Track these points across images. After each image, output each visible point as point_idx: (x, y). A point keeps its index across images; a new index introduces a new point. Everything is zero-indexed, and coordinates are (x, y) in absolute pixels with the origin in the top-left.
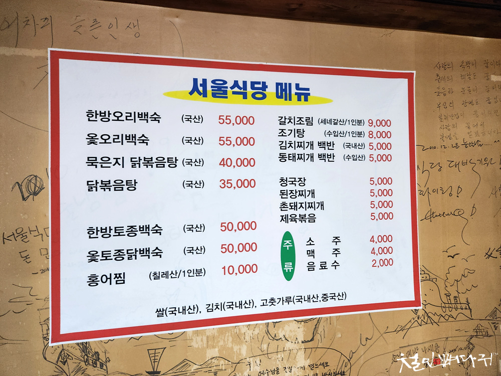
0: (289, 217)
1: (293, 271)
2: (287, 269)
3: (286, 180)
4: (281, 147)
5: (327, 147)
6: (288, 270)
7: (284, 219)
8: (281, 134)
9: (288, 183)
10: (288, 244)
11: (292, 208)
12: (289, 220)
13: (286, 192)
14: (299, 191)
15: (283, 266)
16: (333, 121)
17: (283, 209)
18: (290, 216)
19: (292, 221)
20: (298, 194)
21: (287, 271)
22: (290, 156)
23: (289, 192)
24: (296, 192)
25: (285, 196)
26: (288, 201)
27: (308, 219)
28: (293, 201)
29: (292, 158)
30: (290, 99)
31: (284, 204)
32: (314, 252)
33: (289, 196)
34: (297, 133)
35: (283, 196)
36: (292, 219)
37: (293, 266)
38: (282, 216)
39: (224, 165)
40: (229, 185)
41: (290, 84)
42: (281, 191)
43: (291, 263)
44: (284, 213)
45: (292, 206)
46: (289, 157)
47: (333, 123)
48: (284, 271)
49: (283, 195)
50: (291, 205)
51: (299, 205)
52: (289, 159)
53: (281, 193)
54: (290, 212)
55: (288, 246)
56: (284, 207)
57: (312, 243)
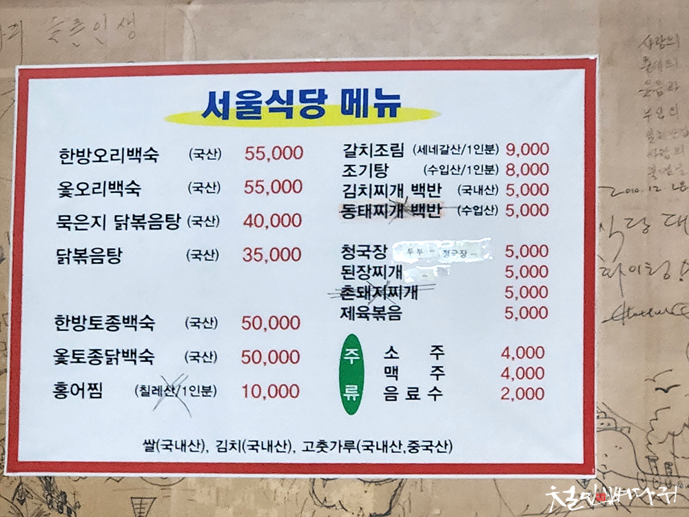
0: (356, 311)
1: (359, 399)
2: (349, 396)
3: (353, 250)
4: (346, 194)
5: (427, 193)
6: (351, 397)
7: (348, 314)
8: (347, 173)
9: (356, 254)
10: (352, 355)
11: (361, 296)
12: (356, 316)
13: (351, 268)
14: (375, 268)
15: (343, 391)
16: (439, 148)
17: (346, 297)
18: (359, 309)
19: (361, 317)
20: (372, 271)
21: (349, 399)
22: (361, 208)
23: (357, 269)
24: (369, 269)
25: (351, 276)
26: (356, 283)
27: (388, 315)
28: (363, 284)
29: (364, 212)
30: (365, 115)
31: (348, 289)
32: (397, 370)
33: (357, 275)
34: (376, 170)
35: (347, 276)
36: (360, 314)
37: (360, 391)
38: (344, 309)
39: (250, 224)
40: (258, 257)
41: (366, 91)
42: (344, 267)
43: (356, 386)
44: (347, 304)
45: (361, 293)
46: (360, 210)
47: (439, 152)
48: (344, 399)
49: (347, 273)
50: (361, 290)
51: (373, 292)
52: (360, 215)
53: (344, 270)
54: (358, 302)
55: (352, 358)
56: (348, 295)
57: (394, 355)
